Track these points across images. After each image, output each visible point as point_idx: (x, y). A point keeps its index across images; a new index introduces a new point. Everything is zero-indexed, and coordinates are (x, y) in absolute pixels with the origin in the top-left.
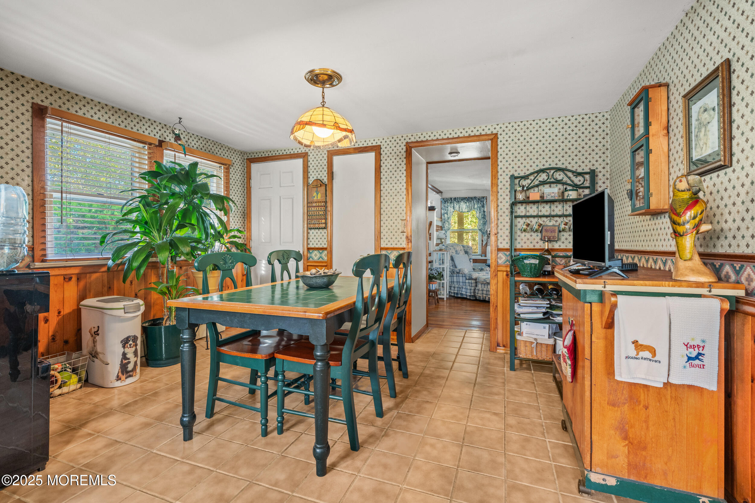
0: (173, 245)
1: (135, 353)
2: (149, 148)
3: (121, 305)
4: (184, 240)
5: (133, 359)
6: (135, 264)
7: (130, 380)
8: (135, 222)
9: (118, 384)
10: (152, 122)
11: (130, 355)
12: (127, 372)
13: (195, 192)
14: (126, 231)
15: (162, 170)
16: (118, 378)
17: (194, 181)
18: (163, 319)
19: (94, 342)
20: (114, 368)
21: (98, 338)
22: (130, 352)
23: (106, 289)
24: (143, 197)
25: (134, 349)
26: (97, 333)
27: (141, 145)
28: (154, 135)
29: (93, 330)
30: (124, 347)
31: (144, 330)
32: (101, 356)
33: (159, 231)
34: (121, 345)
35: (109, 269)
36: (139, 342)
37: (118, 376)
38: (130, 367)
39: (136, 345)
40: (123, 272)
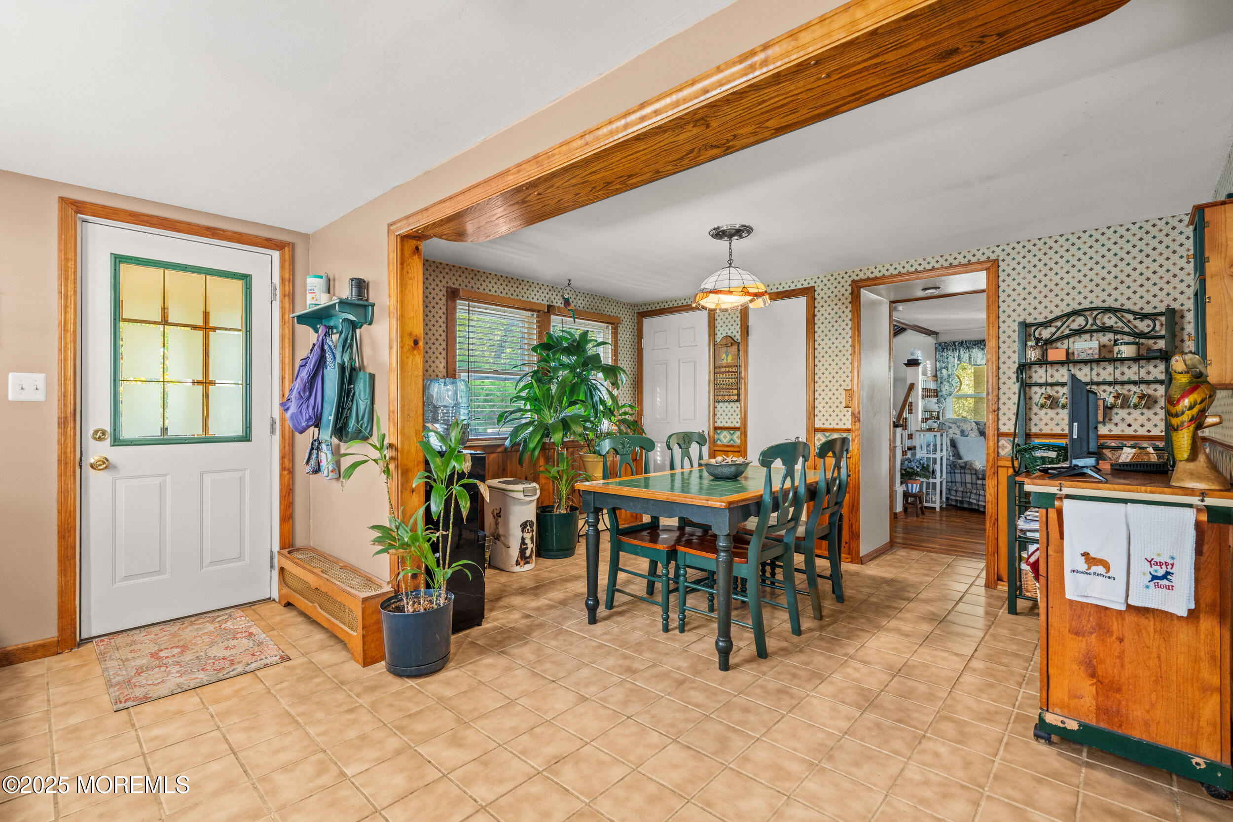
0: (565, 425)
1: (532, 538)
2: (538, 316)
3: (520, 487)
4: (576, 418)
5: (530, 546)
6: (532, 445)
7: (527, 567)
8: (526, 399)
9: (517, 569)
10: (540, 286)
11: (528, 541)
12: (526, 558)
13: (585, 364)
14: (519, 410)
15: (553, 341)
16: (518, 563)
17: (584, 351)
18: (553, 507)
19: (497, 524)
20: (515, 552)
21: (500, 519)
22: (528, 536)
23: (501, 470)
24: (535, 372)
25: (530, 534)
26: (499, 515)
27: (529, 314)
28: (542, 299)
29: (496, 512)
30: (523, 531)
31: (538, 515)
32: (502, 538)
33: (550, 408)
34: (520, 529)
35: (506, 449)
36: (534, 528)
37: (517, 561)
38: (528, 553)
39: (532, 531)
40: (518, 454)
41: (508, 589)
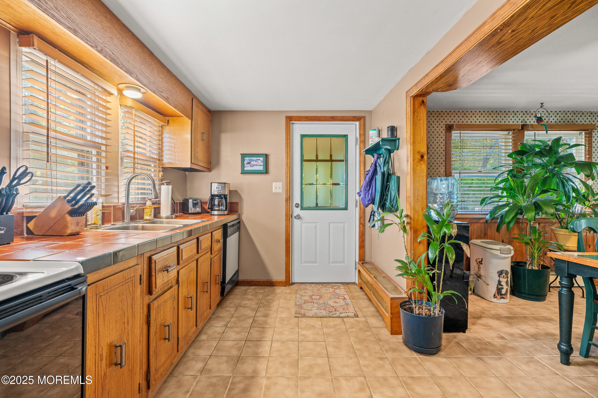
0: (537, 207)
1: (507, 282)
2: (513, 133)
3: (498, 247)
4: (548, 203)
5: (505, 287)
6: (507, 220)
7: (502, 301)
8: (503, 189)
9: (495, 300)
10: (515, 113)
11: (504, 283)
12: (502, 295)
13: (557, 162)
14: (498, 196)
15: (526, 148)
16: (495, 296)
17: (557, 152)
18: (526, 263)
19: (479, 268)
20: (493, 289)
21: (481, 266)
22: (503, 281)
23: (483, 234)
24: (510, 171)
25: (506, 280)
26: (481, 262)
27: (506, 132)
28: (517, 121)
29: (478, 261)
30: (499, 276)
31: (512, 267)
32: (483, 278)
33: (523, 195)
34: (497, 275)
35: (487, 221)
36: (509, 276)
37: (494, 295)
38: (504, 292)
39: (507, 278)
40: (497, 225)
41: (487, 312)
